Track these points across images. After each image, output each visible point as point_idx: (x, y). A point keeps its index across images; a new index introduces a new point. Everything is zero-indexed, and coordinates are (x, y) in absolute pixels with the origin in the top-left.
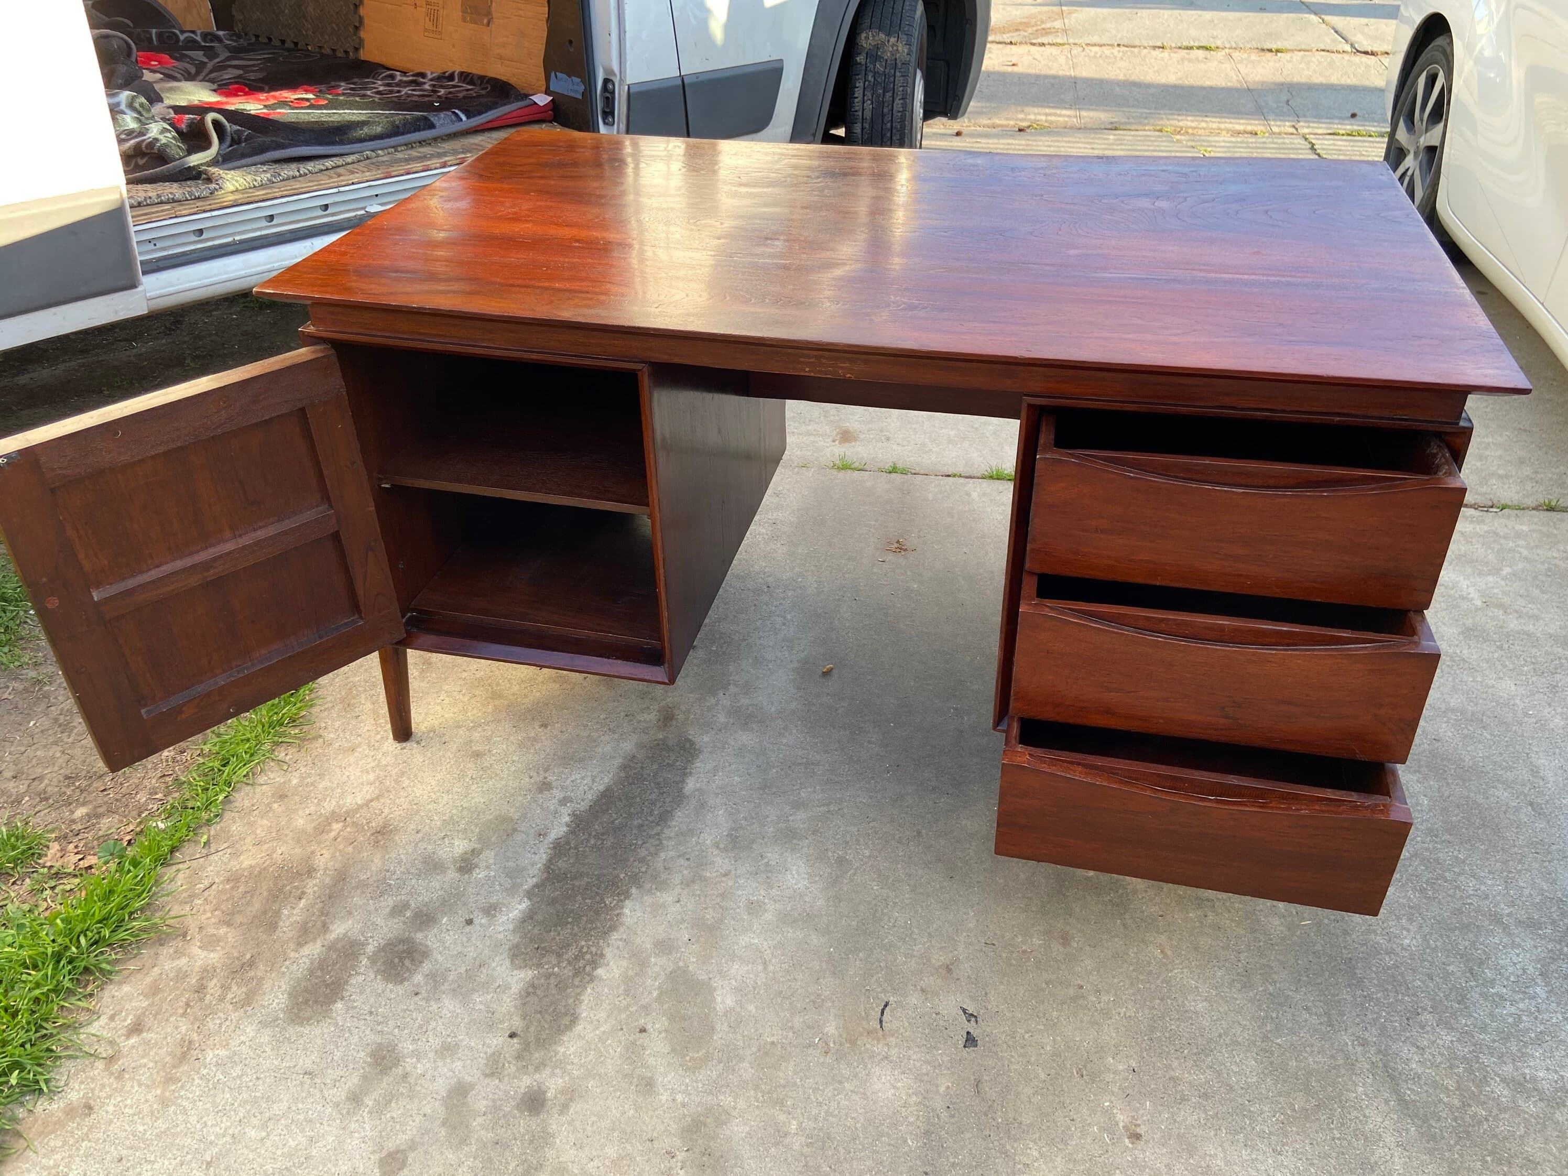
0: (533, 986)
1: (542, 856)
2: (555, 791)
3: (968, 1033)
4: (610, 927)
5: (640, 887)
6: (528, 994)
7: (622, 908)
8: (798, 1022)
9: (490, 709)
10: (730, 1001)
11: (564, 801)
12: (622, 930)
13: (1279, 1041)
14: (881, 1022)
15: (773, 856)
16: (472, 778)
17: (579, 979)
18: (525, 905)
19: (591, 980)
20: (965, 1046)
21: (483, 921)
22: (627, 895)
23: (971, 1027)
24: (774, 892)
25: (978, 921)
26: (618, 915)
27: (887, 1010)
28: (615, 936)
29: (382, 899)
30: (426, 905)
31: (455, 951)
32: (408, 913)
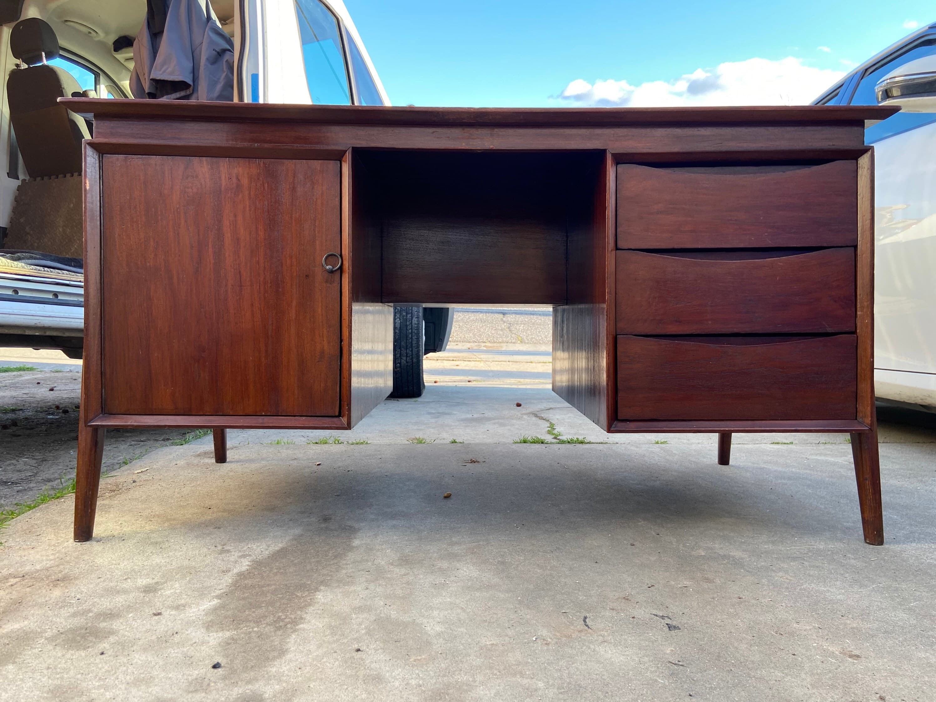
0: (233, 639)
1: (228, 579)
2: (233, 553)
3: (667, 624)
4: (306, 605)
5: (327, 585)
6: (229, 644)
7: (315, 595)
8: (510, 632)
9: (166, 525)
10: (438, 628)
11: (244, 556)
12: (317, 606)
13: (912, 604)
14: (587, 626)
15: (444, 564)
16: (151, 553)
17: (281, 631)
18: (216, 602)
19: (295, 631)
20: (670, 630)
21: (171, 613)
22: (317, 590)
23: (668, 621)
24: (453, 578)
25: (633, 578)
26: (311, 599)
27: (587, 620)
28: (311, 609)
29: (62, 610)
30: (110, 609)
31: (144, 629)
32: (91, 614)
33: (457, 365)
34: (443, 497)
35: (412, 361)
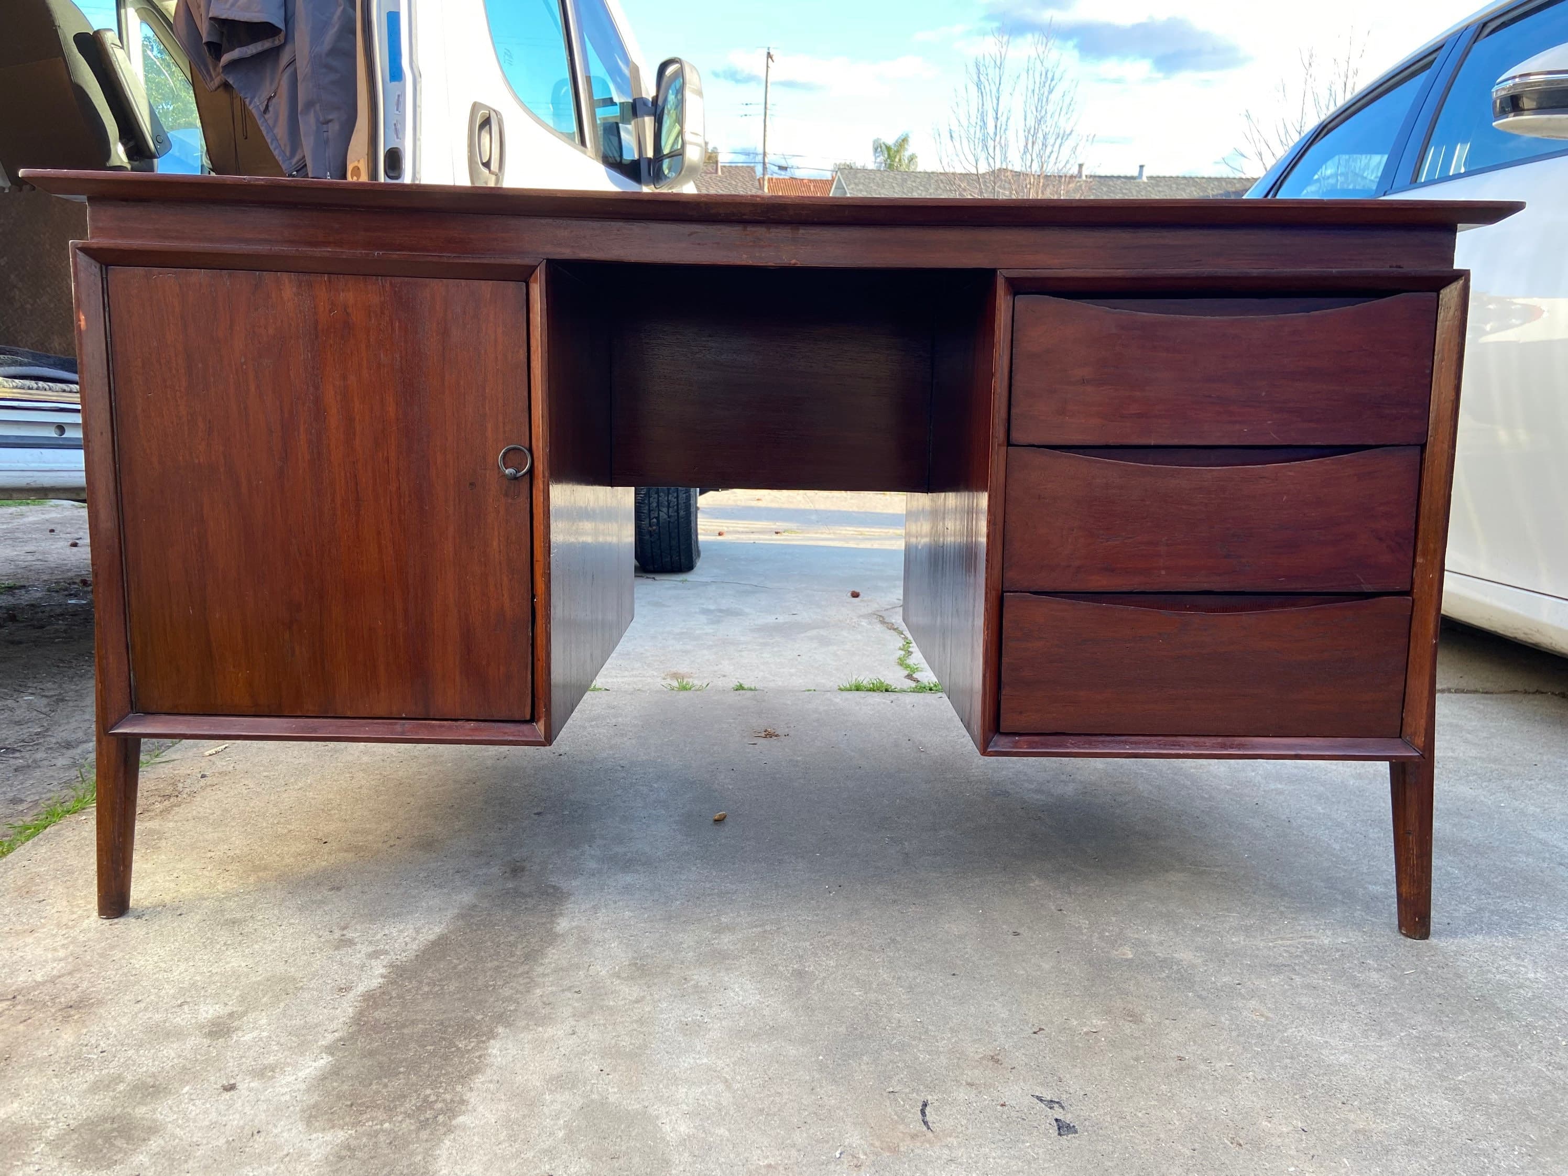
0: (349, 1148)
1: (347, 1008)
2: (359, 947)
3: (1056, 1120)
4: (471, 1070)
5: (508, 1025)
6: (342, 1158)
7: (486, 1049)
8: (799, 1138)
9: (252, 880)
10: (684, 1128)
11: (375, 955)
12: (489, 1071)
13: (1460, 1078)
14: (926, 1123)
15: (701, 977)
16: (225, 944)
17: (428, 1131)
18: (325, 1061)
19: (450, 1131)
20: (1060, 1134)
21: (252, 1085)
22: (492, 1035)
23: (1058, 1113)
24: (715, 1010)
25: (1010, 1011)
26: (480, 1057)
27: (928, 1110)
28: (479, 1080)
29: (74, 1075)
30: (153, 1075)
31: (207, 1123)
32: (121, 1087)
33: (758, 500)
34: (712, 822)
35: (678, 513)
